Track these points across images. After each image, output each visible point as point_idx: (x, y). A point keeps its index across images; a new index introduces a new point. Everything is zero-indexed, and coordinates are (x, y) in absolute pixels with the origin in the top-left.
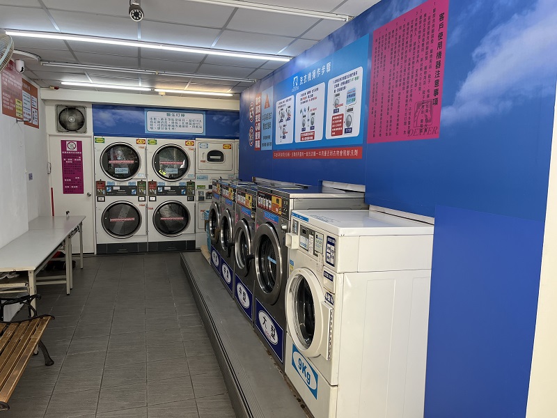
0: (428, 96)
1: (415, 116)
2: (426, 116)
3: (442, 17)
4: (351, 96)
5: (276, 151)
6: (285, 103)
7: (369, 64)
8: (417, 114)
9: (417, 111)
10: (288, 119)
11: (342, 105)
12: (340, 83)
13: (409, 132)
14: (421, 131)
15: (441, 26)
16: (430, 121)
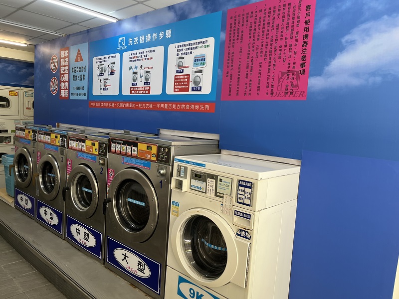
0: (294, 67)
1: (279, 82)
2: (292, 82)
3: (308, 8)
4: (200, 60)
5: (94, 101)
6: (107, 59)
7: (223, 36)
8: (281, 80)
9: (281, 78)
10: (112, 73)
11: (188, 67)
12: (184, 48)
13: (272, 94)
14: (286, 93)
15: (308, 15)
16: (296, 86)
